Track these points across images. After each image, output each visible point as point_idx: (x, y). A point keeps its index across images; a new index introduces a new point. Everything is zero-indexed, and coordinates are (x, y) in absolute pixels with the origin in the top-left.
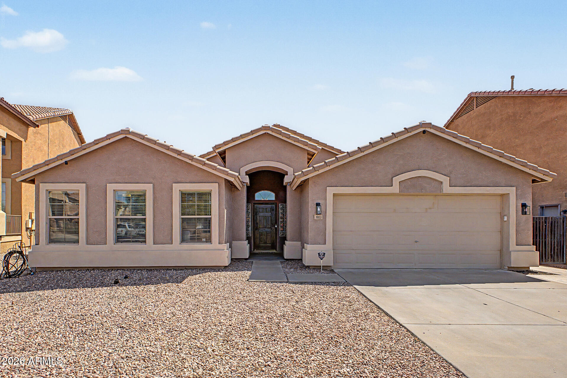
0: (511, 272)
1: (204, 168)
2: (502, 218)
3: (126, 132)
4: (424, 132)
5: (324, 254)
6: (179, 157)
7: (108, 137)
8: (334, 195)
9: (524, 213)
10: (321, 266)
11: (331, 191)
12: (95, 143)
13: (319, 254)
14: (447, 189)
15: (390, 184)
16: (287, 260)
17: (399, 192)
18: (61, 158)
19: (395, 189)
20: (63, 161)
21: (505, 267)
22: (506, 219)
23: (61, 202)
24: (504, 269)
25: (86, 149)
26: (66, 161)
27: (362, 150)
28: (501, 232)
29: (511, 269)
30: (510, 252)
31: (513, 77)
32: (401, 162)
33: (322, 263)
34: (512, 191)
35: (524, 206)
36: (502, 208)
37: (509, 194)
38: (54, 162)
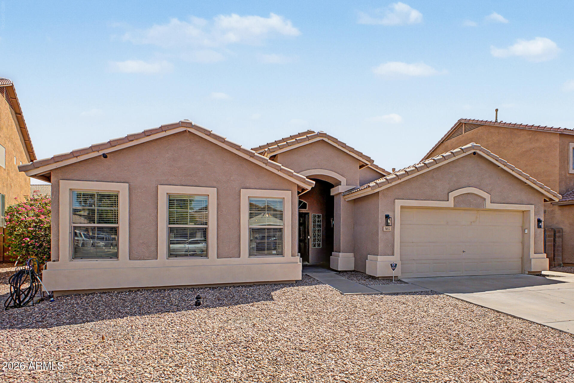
0: (531, 275)
1: (280, 173)
2: (523, 231)
3: (188, 125)
4: (475, 153)
5: (396, 264)
6: (251, 159)
7: (163, 129)
8: (402, 207)
9: (539, 227)
10: (393, 277)
11: (399, 203)
12: (147, 134)
13: (391, 265)
14: (489, 205)
15: (447, 200)
16: (340, 272)
17: (453, 206)
18: (97, 149)
19: (451, 203)
20: (101, 153)
21: (526, 272)
22: (526, 231)
23: (92, 206)
24: (525, 273)
25: (133, 140)
26: (104, 154)
27: (428, 166)
28: (523, 243)
29: (530, 273)
30: (531, 260)
31: (497, 110)
32: (455, 179)
33: (393, 273)
34: (532, 208)
35: (539, 221)
36: (523, 222)
37: (530, 210)
38: (88, 153)
